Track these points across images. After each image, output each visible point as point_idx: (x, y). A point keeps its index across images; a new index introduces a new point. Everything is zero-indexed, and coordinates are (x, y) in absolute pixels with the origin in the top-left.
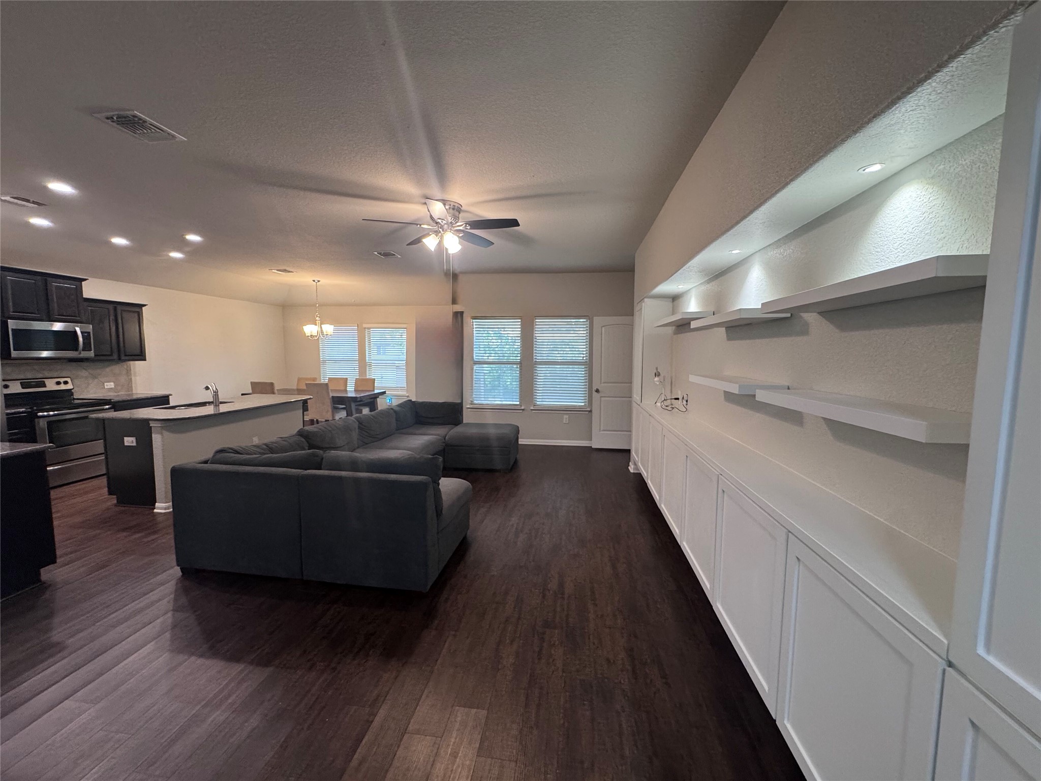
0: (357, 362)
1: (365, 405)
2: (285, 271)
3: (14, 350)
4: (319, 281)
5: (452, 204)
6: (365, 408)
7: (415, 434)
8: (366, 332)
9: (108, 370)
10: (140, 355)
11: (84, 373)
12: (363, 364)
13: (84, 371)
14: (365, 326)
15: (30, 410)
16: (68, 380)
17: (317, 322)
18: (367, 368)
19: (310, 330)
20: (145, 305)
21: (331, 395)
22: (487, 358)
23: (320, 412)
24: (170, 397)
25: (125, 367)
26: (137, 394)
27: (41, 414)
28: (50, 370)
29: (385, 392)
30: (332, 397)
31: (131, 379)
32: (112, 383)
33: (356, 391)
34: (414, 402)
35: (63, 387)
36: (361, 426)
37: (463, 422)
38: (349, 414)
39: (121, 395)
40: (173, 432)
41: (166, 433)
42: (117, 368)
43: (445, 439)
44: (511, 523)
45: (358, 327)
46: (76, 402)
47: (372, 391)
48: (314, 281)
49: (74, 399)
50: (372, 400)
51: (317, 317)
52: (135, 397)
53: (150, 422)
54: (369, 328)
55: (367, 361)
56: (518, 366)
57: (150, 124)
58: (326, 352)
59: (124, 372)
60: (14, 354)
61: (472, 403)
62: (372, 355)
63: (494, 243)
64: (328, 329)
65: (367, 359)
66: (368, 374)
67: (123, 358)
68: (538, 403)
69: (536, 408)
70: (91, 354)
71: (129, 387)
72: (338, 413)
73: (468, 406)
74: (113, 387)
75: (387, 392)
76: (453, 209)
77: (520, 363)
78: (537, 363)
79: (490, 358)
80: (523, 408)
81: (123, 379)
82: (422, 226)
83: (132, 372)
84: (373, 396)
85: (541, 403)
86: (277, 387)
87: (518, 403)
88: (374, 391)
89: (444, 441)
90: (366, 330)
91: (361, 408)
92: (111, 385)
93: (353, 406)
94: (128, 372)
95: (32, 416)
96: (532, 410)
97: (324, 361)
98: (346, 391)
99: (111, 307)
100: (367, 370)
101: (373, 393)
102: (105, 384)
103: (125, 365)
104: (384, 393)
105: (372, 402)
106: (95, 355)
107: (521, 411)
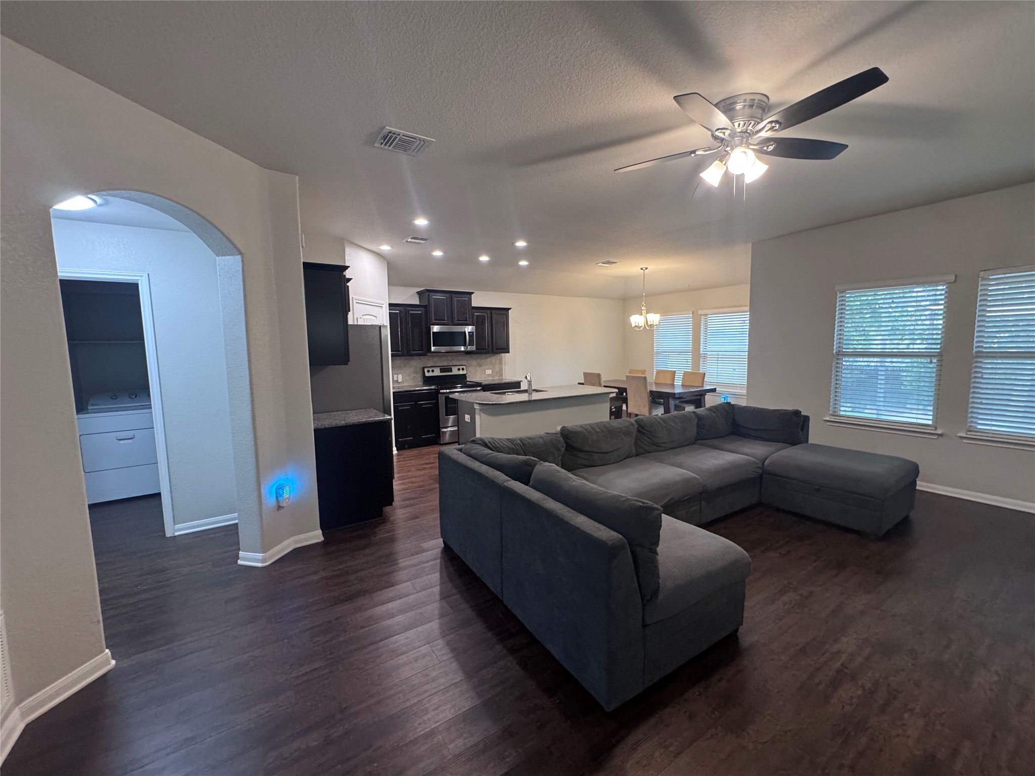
0: (691, 354)
1: (689, 402)
2: (609, 263)
3: (433, 346)
4: (646, 268)
5: (749, 97)
6: (689, 406)
7: (721, 449)
8: (702, 319)
9: (488, 360)
10: (506, 350)
11: (474, 362)
12: (697, 355)
13: (474, 361)
14: (700, 312)
15: (437, 388)
16: (464, 367)
17: (643, 311)
18: (701, 360)
19: (636, 320)
20: (510, 309)
21: (649, 389)
22: (905, 346)
23: (637, 406)
24: (521, 383)
25: (499, 358)
26: (505, 379)
27: (443, 391)
28: (457, 360)
29: (716, 388)
30: (650, 391)
31: (502, 367)
32: (490, 371)
33: (683, 386)
34: (733, 405)
35: (461, 372)
36: (641, 429)
37: (807, 440)
38: (667, 411)
39: (496, 380)
40: (488, 414)
41: (482, 414)
42: (493, 359)
43: (763, 465)
44: (836, 647)
45: (693, 314)
46: (468, 383)
47: (700, 387)
48: (642, 269)
49: (467, 381)
50: (699, 397)
51: (642, 306)
52: (504, 381)
53: (475, 405)
54: (706, 315)
55: (701, 352)
56: (935, 361)
57: (403, 136)
58: (661, 343)
59: (498, 362)
60: (433, 349)
61: (836, 414)
62: (710, 346)
63: (847, 146)
64: (654, 318)
65: (701, 349)
66: (701, 367)
67: (495, 350)
68: (979, 427)
69: (971, 435)
70: (474, 348)
71: (500, 373)
72: (656, 409)
73: (827, 419)
74: (491, 373)
75: (717, 389)
76: (751, 106)
77: (940, 355)
78: (981, 355)
79: (911, 346)
80: (939, 432)
81: (497, 368)
82: (697, 153)
83: (503, 362)
84: (700, 393)
85: (989, 428)
86: (603, 379)
87: (930, 423)
88: (703, 387)
89: (760, 465)
90: (702, 317)
91: (684, 405)
92: (489, 372)
93: (672, 403)
94: (501, 361)
95: (437, 392)
96: (961, 437)
97: (658, 353)
98: (673, 385)
99: (489, 312)
100: (701, 362)
101: (701, 389)
102: (486, 371)
103: (498, 356)
104: (714, 390)
105: (699, 399)
106: (477, 349)
107: (936, 437)
